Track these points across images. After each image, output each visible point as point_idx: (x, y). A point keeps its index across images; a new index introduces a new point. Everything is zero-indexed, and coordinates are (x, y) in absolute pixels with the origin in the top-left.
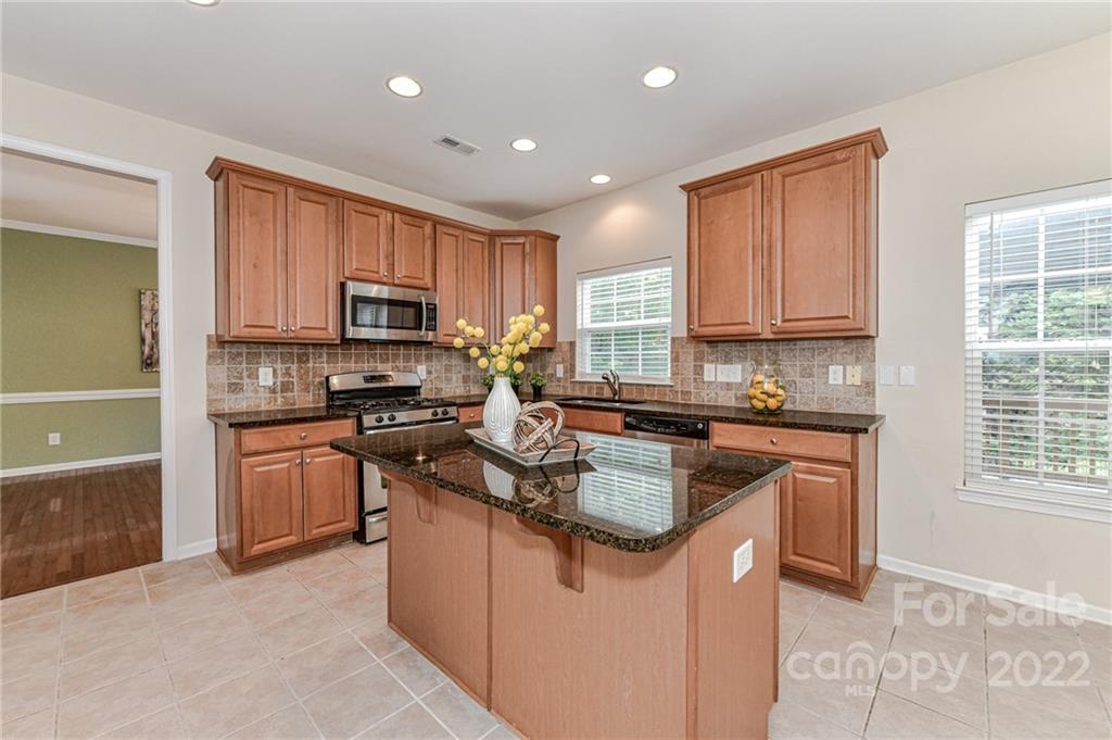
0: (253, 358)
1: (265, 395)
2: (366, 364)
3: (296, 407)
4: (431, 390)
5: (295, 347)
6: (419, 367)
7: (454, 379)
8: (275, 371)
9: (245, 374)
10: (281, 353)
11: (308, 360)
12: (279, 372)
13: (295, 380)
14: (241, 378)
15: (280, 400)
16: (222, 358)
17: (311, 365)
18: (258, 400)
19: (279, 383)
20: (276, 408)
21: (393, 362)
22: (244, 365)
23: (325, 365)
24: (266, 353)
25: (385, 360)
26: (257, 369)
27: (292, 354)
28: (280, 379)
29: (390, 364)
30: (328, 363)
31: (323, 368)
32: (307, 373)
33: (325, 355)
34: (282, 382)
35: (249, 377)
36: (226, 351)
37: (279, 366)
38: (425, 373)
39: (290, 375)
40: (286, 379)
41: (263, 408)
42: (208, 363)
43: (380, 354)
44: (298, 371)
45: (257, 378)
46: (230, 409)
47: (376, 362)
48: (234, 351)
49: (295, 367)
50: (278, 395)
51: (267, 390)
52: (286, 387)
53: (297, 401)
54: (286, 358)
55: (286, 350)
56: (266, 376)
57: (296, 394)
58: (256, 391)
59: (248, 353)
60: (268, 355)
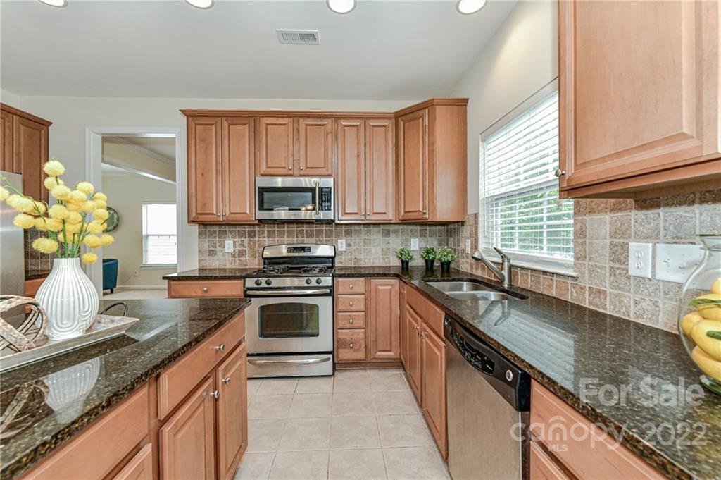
0: (222, 235)
1: (228, 258)
2: (296, 239)
3: (247, 267)
4: (351, 260)
5: (246, 227)
6: (339, 241)
7: (373, 251)
8: (234, 243)
9: (218, 244)
10: (238, 231)
11: (255, 235)
12: (237, 243)
13: (247, 249)
14: (216, 247)
15: (237, 262)
16: (206, 234)
17: (257, 239)
18: (224, 263)
19: (237, 251)
20: (234, 267)
21: (318, 237)
22: (217, 239)
23: (266, 239)
24: (229, 231)
25: (310, 235)
26: (224, 241)
27: (245, 231)
28: (237, 248)
29: (315, 238)
30: (268, 237)
31: (265, 241)
32: (254, 244)
33: (266, 232)
34: (239, 251)
35: (220, 246)
36: (208, 230)
37: (237, 239)
38: (344, 245)
39: (244, 246)
40: (241, 248)
41: (228, 267)
42: (199, 238)
43: (307, 231)
44: (249, 243)
45: (224, 247)
46: (210, 266)
47: (303, 237)
48: (212, 230)
49: (246, 240)
50: (237, 258)
51: (230, 256)
52: (241, 254)
53: (248, 264)
54: (242, 234)
55: (242, 229)
56: (229, 246)
57: (247, 258)
58: (224, 256)
59: (219, 231)
60: (230, 232)
